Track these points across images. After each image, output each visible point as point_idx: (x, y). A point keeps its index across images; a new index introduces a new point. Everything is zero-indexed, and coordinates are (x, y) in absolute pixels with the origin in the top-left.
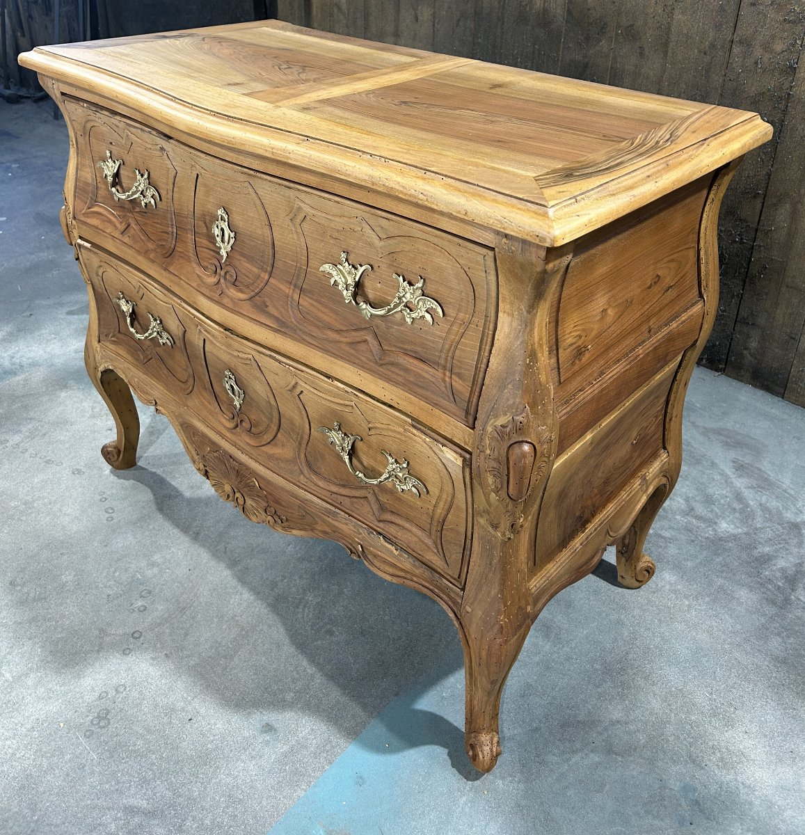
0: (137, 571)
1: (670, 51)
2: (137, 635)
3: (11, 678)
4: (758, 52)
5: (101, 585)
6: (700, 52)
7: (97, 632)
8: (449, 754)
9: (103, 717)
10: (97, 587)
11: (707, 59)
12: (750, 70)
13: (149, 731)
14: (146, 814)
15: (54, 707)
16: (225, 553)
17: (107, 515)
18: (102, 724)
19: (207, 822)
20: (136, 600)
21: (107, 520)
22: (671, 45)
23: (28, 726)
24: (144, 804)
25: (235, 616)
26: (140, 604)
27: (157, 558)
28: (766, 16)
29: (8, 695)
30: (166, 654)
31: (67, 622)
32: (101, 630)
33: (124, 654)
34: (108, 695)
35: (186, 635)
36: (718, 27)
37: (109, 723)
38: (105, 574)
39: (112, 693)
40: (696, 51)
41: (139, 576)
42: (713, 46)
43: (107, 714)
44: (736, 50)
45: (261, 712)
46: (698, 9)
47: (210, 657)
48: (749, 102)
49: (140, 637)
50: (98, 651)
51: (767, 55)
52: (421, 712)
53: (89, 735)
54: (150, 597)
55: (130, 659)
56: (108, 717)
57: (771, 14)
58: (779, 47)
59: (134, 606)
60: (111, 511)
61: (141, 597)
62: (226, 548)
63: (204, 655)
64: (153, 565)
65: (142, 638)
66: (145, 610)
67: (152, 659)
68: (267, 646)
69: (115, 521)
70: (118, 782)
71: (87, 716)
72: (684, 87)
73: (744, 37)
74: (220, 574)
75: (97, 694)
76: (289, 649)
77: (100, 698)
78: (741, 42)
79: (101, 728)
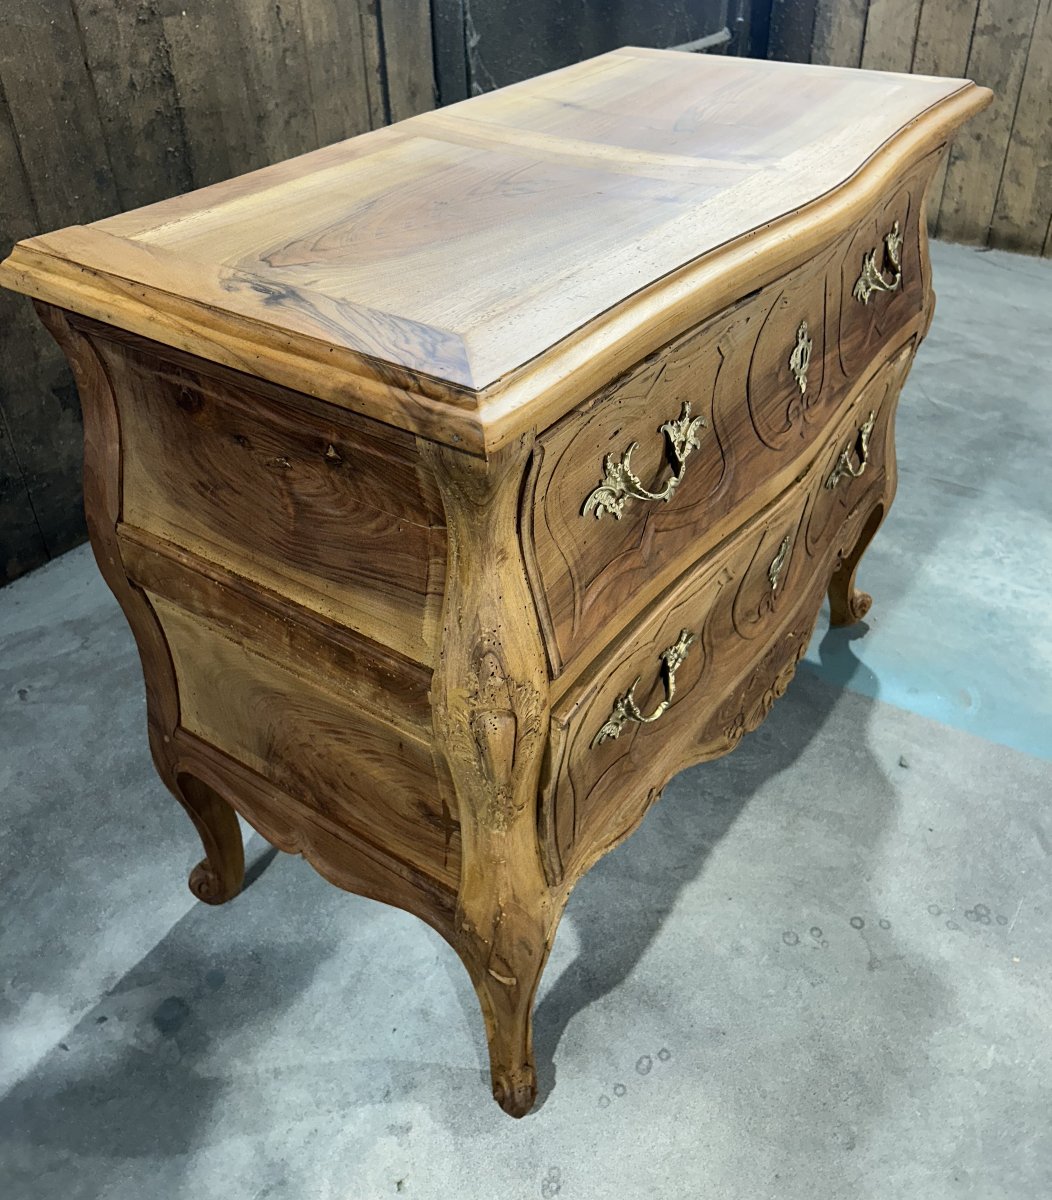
0: (757, 965)
1: (14, 114)
2: (858, 923)
3: (993, 1047)
4: (126, 72)
5: (800, 1004)
6: (54, 100)
7: (876, 973)
8: (855, 638)
9: (977, 914)
10: (805, 1009)
11: (68, 106)
12: (129, 98)
13: (964, 863)
14: (1043, 836)
15: (997, 974)
16: (685, 867)
17: (657, 1063)
18: (983, 912)
19: (1016, 786)
20: (805, 946)
21: (668, 1057)
22: (12, 105)
23: (1033, 989)
24: (1035, 840)
25: (782, 827)
26: (810, 938)
27: (722, 950)
28: (115, 22)
29: (1015, 1037)
30: (868, 880)
31: (879, 1018)
32: (871, 967)
33: (889, 926)
34: (949, 922)
35: (831, 869)
36: (64, 57)
37: (979, 905)
38: (779, 1009)
39: (944, 917)
40: (50, 100)
41: (764, 959)
42: (67, 85)
43: (971, 912)
44: (100, 78)
45: (890, 772)
46: (25, 40)
47: (849, 836)
48: (143, 138)
49: (859, 918)
50: (901, 958)
51: (138, 72)
52: (822, 659)
53: (1003, 920)
54: (794, 930)
55: (891, 917)
56: (972, 909)
57: (121, 19)
58: (145, 57)
59: (816, 944)
60: (645, 1062)
61: (797, 941)
62: (675, 868)
63: (849, 843)
64: (738, 950)
65: (859, 915)
66: (816, 929)
67: (880, 892)
68: (809, 787)
69: (666, 1045)
70: (1031, 870)
71: (985, 931)
72: (57, 156)
73: (102, 60)
74: (724, 862)
75: (956, 933)
76: (801, 766)
77: (957, 928)
78: (100, 67)
79: (988, 911)
